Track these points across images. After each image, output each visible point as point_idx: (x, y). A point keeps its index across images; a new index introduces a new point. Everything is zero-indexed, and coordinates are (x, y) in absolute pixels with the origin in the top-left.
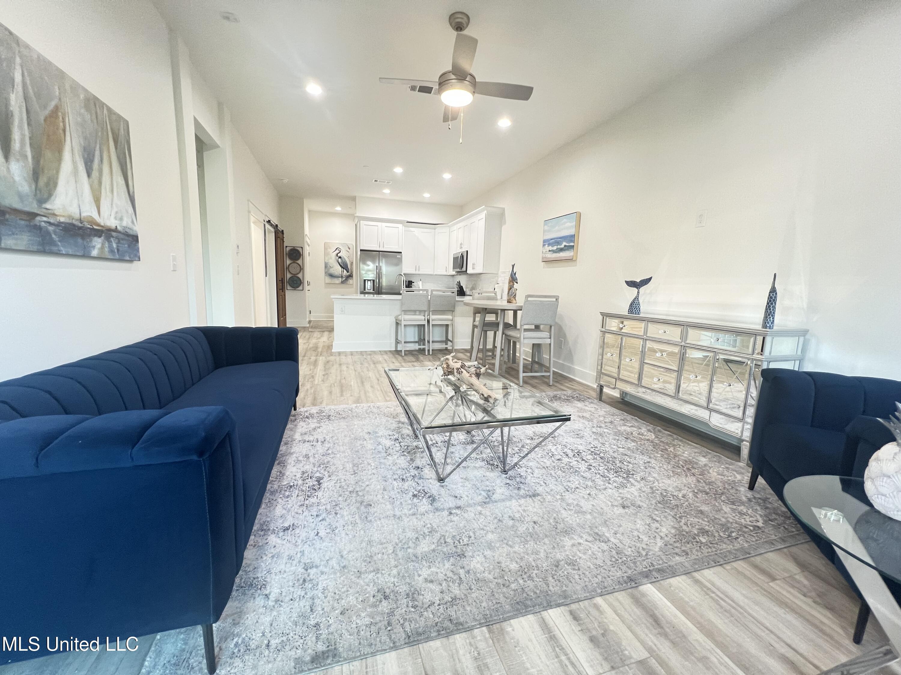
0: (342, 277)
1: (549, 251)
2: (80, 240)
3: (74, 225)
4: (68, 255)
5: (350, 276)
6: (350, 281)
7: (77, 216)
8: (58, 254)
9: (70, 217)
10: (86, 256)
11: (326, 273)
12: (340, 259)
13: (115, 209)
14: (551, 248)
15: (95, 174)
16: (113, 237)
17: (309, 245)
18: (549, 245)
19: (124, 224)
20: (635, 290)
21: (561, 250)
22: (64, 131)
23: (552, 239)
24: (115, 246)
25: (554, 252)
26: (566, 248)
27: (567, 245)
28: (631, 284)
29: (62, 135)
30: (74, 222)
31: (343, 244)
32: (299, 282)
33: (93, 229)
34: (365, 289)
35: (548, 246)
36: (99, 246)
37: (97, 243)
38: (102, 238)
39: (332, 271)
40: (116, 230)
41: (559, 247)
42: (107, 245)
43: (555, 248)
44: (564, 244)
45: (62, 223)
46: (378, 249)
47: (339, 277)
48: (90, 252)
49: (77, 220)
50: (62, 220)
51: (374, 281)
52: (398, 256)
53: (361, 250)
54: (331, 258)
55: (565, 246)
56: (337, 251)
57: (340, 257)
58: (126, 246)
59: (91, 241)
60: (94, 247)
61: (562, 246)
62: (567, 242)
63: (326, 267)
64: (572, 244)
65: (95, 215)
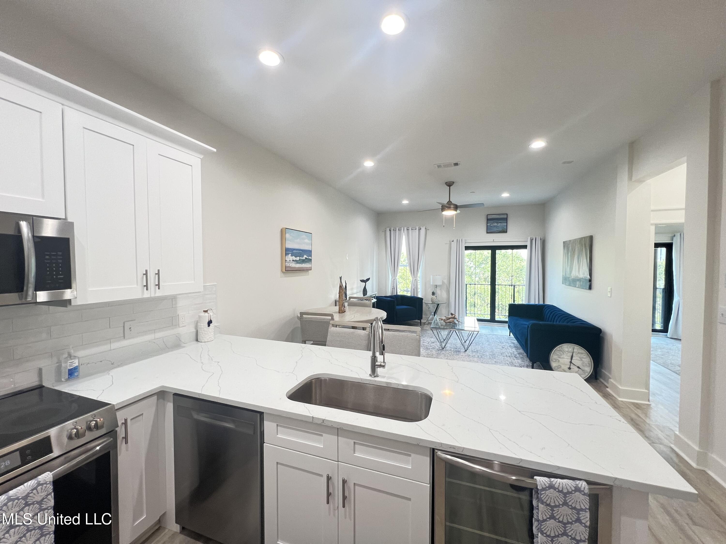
1: (293, 261)
10: (576, 287)
13: (583, 271)
14: (294, 258)
19: (585, 276)
24: (581, 283)
33: (578, 279)
35: (292, 256)
40: (583, 279)
41: (301, 258)
43: (298, 258)
44: (305, 256)
45: (573, 279)
49: (575, 277)
55: (306, 258)
59: (577, 283)
62: (307, 256)
65: (578, 275)
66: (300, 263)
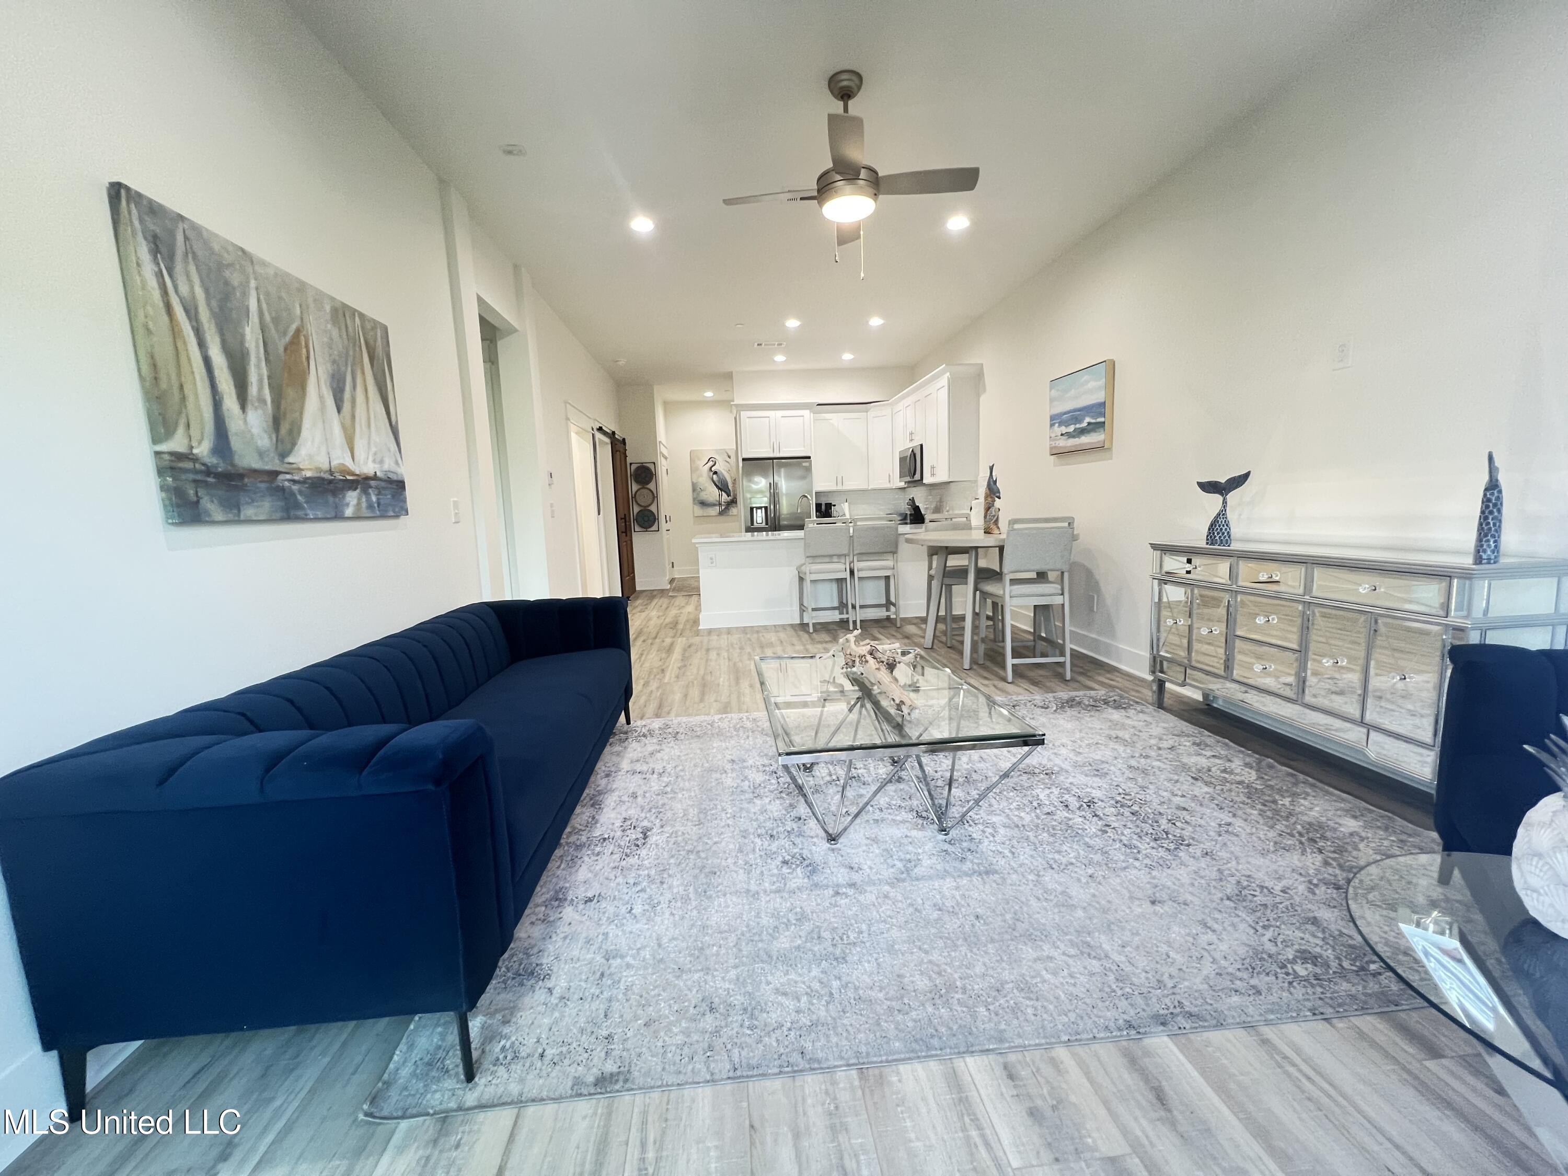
0: (720, 504)
1: (1062, 435)
2: (331, 499)
3: (323, 479)
4: (317, 519)
5: (733, 502)
6: (734, 511)
7: (326, 466)
8: (304, 519)
9: (319, 470)
10: (338, 516)
11: (694, 499)
12: (715, 476)
13: (373, 449)
14: (1064, 430)
15: (347, 406)
16: (371, 487)
17: (666, 458)
18: (1060, 424)
19: (386, 467)
20: (1218, 498)
21: (1082, 432)
22: (308, 358)
23: (1065, 413)
24: (374, 498)
25: (1069, 435)
26: (1091, 427)
27: (1093, 421)
28: (1210, 487)
29: (305, 364)
30: (322, 475)
31: (718, 451)
32: (651, 518)
33: (347, 480)
34: (752, 523)
35: (1060, 426)
36: (353, 502)
37: (352, 497)
38: (358, 491)
39: (704, 496)
40: (375, 478)
41: (1078, 426)
42: (364, 499)
43: (1071, 429)
44: (1088, 420)
45: (309, 478)
46: (771, 455)
47: (714, 505)
48: (343, 513)
49: (326, 471)
50: (309, 474)
51: (766, 508)
52: (804, 464)
53: (744, 460)
54: (701, 476)
55: (1089, 424)
56: (711, 463)
57: (715, 473)
58: (389, 496)
59: (344, 497)
60: (348, 505)
61: (1084, 424)
62: (1093, 417)
63: (694, 490)
64: (1101, 420)
65: (348, 463)
66: (1074, 437)
